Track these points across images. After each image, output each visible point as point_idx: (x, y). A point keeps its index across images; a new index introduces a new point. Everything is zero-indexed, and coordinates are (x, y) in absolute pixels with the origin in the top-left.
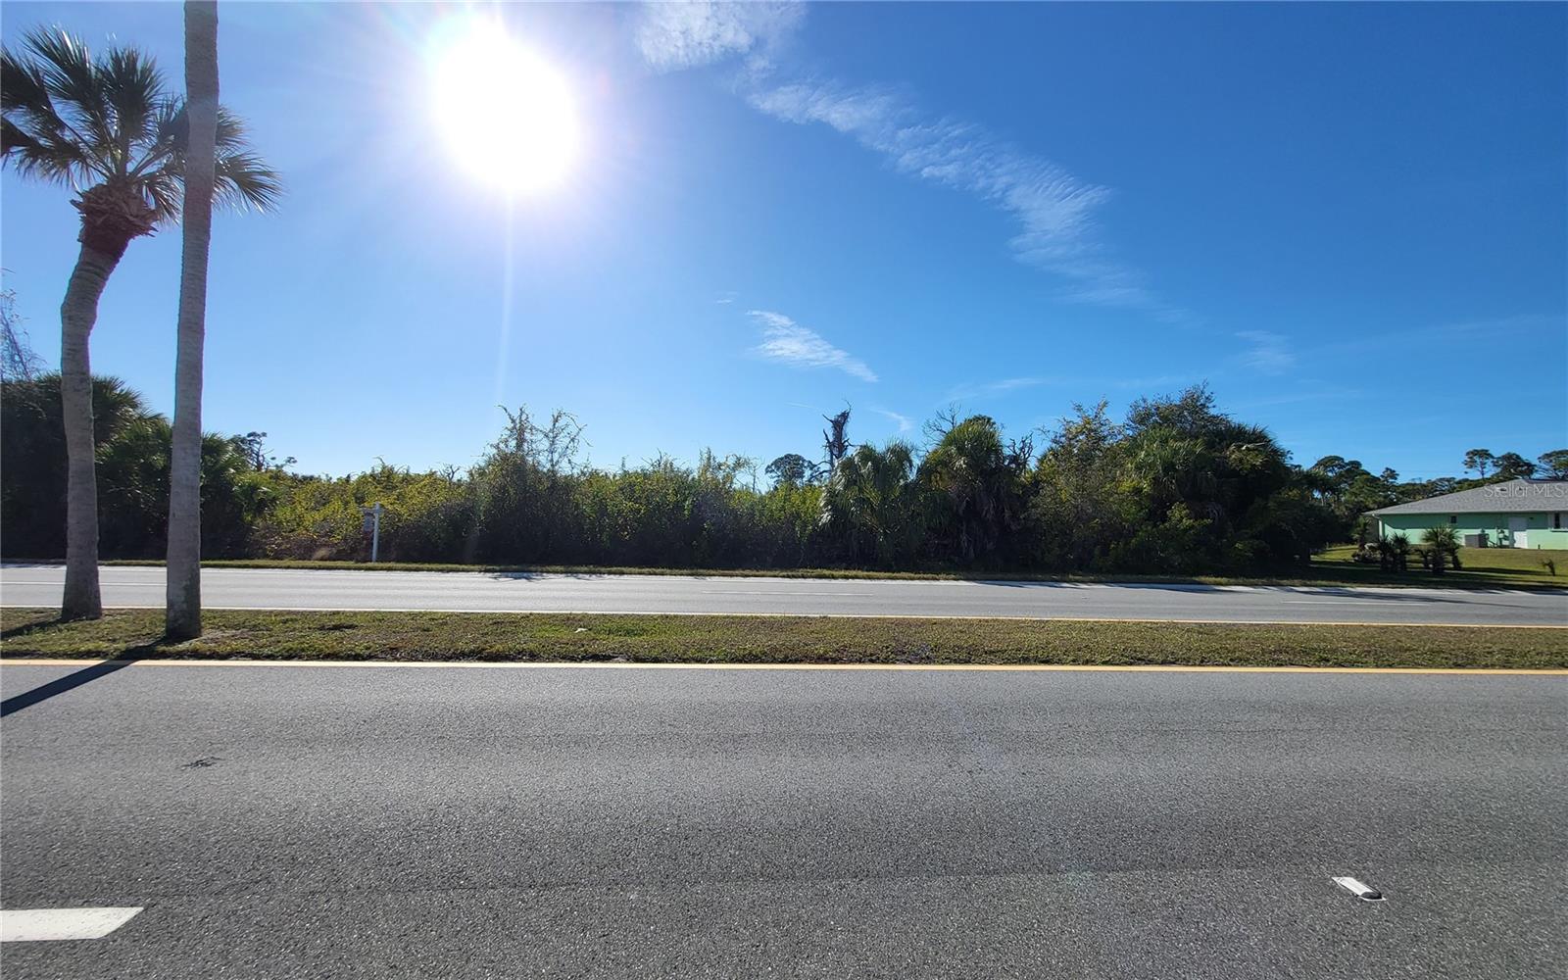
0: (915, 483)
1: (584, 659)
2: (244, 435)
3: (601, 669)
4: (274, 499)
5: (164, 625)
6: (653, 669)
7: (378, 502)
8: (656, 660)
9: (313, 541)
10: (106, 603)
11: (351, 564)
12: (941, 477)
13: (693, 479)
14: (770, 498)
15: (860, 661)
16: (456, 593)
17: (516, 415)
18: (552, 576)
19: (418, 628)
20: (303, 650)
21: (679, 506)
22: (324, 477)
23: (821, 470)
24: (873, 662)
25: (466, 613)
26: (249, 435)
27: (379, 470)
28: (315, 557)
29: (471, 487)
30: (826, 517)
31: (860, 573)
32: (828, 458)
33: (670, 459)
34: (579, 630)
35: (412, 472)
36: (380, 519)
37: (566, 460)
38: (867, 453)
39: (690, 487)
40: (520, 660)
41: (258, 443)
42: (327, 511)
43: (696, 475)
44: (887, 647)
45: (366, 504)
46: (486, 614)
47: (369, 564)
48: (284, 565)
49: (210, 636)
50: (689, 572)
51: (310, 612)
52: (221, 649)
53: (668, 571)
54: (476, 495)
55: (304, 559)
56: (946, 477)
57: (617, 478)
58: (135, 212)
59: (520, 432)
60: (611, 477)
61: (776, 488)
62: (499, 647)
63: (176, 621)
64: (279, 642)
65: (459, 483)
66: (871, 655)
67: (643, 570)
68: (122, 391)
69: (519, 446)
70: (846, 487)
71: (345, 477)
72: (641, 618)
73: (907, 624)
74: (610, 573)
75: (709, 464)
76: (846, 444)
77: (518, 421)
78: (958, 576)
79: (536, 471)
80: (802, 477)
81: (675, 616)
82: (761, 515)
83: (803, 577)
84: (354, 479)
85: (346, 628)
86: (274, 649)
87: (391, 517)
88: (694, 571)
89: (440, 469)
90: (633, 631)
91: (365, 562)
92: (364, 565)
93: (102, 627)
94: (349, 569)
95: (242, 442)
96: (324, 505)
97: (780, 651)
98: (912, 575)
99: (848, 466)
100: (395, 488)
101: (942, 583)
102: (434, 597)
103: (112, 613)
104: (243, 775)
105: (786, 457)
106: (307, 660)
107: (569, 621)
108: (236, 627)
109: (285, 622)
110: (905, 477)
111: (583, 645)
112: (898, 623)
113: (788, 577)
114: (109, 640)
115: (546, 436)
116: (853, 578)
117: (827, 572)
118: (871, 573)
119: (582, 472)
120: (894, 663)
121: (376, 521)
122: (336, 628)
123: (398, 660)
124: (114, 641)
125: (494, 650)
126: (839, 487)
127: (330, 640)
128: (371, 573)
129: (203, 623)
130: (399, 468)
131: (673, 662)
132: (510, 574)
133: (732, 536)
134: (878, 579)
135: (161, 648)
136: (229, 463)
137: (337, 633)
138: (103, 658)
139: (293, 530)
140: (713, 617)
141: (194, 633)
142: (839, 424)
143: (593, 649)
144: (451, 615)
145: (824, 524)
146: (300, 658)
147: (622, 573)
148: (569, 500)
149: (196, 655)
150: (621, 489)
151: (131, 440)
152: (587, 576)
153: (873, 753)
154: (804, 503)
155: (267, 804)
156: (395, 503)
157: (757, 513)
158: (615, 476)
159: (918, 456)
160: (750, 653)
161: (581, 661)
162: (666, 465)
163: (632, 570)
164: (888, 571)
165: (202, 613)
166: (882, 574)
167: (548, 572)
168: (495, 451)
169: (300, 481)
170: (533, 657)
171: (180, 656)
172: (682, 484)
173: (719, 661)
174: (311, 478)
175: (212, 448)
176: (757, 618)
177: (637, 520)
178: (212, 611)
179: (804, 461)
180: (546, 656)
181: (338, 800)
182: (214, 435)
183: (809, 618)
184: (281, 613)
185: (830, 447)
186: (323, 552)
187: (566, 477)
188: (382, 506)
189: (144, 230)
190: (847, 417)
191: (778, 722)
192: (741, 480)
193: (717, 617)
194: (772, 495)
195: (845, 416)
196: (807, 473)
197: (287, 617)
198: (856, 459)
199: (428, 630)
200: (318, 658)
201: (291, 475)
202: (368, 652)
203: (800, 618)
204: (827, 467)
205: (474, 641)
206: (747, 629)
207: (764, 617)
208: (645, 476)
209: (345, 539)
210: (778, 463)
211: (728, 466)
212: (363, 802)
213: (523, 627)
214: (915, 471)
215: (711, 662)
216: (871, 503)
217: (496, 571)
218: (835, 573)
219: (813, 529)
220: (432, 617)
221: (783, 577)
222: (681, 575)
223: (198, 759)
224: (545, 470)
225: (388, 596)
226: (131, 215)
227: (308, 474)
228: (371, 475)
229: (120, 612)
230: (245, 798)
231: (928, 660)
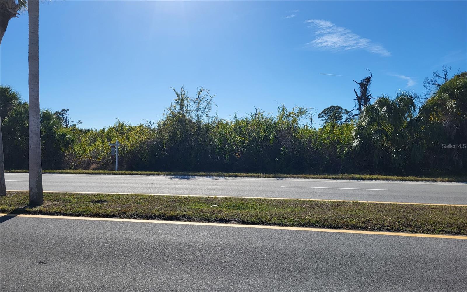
0: (418, 119)
1: (215, 221)
2: (60, 111)
3: (224, 227)
4: (73, 141)
5: (29, 199)
6: (252, 228)
7: (118, 140)
8: (254, 223)
9: (90, 160)
10: (8, 189)
11: (106, 171)
12: (437, 114)
13: (275, 122)
14: (321, 132)
15: (380, 230)
16: (153, 186)
17: (179, 92)
18: (200, 177)
19: (135, 203)
20: (84, 212)
21: (267, 138)
22: (93, 130)
23: (353, 114)
24: (388, 230)
25: (157, 196)
26: (62, 111)
27: (117, 125)
28: (90, 168)
29: (160, 132)
30: (356, 142)
31: (380, 177)
32: (357, 107)
33: (261, 111)
34: (213, 205)
35: (132, 125)
36: (119, 149)
37: (205, 115)
38: (383, 102)
39: (273, 127)
40: (183, 220)
41: (66, 114)
42: (95, 146)
43: (276, 120)
44: (399, 222)
45: (112, 142)
46: (166, 196)
47: (114, 172)
48: (77, 172)
49: (47, 204)
50: (273, 175)
51: (88, 194)
52: (51, 211)
53: (262, 175)
54: (161, 135)
55: (86, 170)
56: (440, 114)
57: (233, 124)
58: (10, 7)
59: (181, 101)
60: (229, 123)
61: (325, 126)
62: (172, 213)
63: (33, 197)
64: (74, 208)
65: (154, 130)
66: (388, 226)
67: (248, 174)
68: (11, 92)
69: (181, 109)
70: (369, 123)
71: (102, 129)
72: (246, 200)
73: (414, 208)
74: (230, 176)
75: (284, 114)
76: (370, 97)
77: (180, 95)
78: (451, 179)
79: (190, 122)
80: (341, 119)
81: (265, 200)
82: (316, 142)
83: (343, 179)
84: (106, 129)
85: (104, 202)
86: (72, 211)
87: (123, 148)
88: (276, 175)
89: (144, 124)
90: (241, 207)
91: (113, 170)
92: (112, 172)
93: (6, 199)
94: (105, 174)
95: (60, 114)
96: (94, 143)
97: (328, 221)
98: (416, 178)
99: (371, 110)
100: (125, 133)
101: (439, 183)
102: (143, 187)
103: (10, 193)
104: (59, 269)
105: (331, 107)
106: (86, 217)
107: (208, 201)
108: (57, 200)
109: (77, 199)
110: (410, 116)
111: (215, 214)
112: (407, 207)
113: (333, 178)
114: (9, 205)
115: (195, 102)
116: (376, 179)
117: (357, 176)
118: (388, 177)
119: (214, 121)
120: (403, 232)
121: (116, 150)
122: (99, 201)
123: (125, 218)
124: (11, 205)
125: (170, 214)
126: (364, 124)
127: (95, 208)
128: (115, 176)
129: (44, 198)
130: (126, 124)
131: (263, 224)
132: (179, 177)
133: (298, 155)
134: (393, 180)
135: (28, 209)
136: (54, 124)
137: (99, 204)
138: (7, 213)
139: (81, 156)
140: (287, 200)
141: (40, 203)
142: (365, 85)
143: (220, 215)
144: (150, 196)
145: (355, 147)
146: (83, 216)
147: (236, 176)
148: (207, 137)
149: (41, 213)
150: (235, 130)
151: (16, 115)
152: (218, 178)
153: (390, 286)
154: (342, 134)
155: (68, 283)
156: (125, 141)
157: (313, 141)
158: (231, 123)
159: (420, 102)
160: (309, 222)
161: (214, 222)
162: (259, 115)
163: (242, 174)
164: (400, 176)
165: (44, 194)
166: (396, 177)
167: (198, 176)
168: (169, 112)
169: (84, 132)
170: (189, 219)
171: (35, 213)
172: (269, 126)
173: (290, 225)
174: (89, 130)
175: (47, 116)
176: (313, 201)
177: (245, 147)
178: (48, 193)
179: (342, 109)
180: (196, 218)
181: (98, 284)
182: (47, 111)
183: (346, 202)
184: (76, 194)
185: (358, 100)
186: (94, 166)
187: (206, 125)
188: (119, 142)
189: (14, 15)
190: (369, 80)
191: (326, 263)
192: (303, 122)
193: (289, 201)
194: (322, 131)
195: (368, 80)
196: (344, 117)
197: (78, 196)
198: (376, 106)
199: (139, 204)
200: (90, 216)
201: (80, 129)
202: (112, 214)
203: (340, 202)
204: (357, 112)
205: (161, 209)
206: (307, 208)
207: (317, 201)
208: (248, 122)
209: (103, 159)
210: (325, 112)
211: (295, 114)
212: (109, 286)
213: (185, 203)
214: (417, 111)
215: (285, 226)
216: (387, 133)
217: (172, 175)
218: (363, 176)
219: (348, 150)
220: (142, 197)
221: (330, 178)
222: (269, 177)
223: (41, 260)
224: (195, 121)
225: (122, 187)
226: (9, 8)
227: (87, 128)
228: (114, 128)
229: (13, 193)
230: (59, 280)
231: (428, 231)
